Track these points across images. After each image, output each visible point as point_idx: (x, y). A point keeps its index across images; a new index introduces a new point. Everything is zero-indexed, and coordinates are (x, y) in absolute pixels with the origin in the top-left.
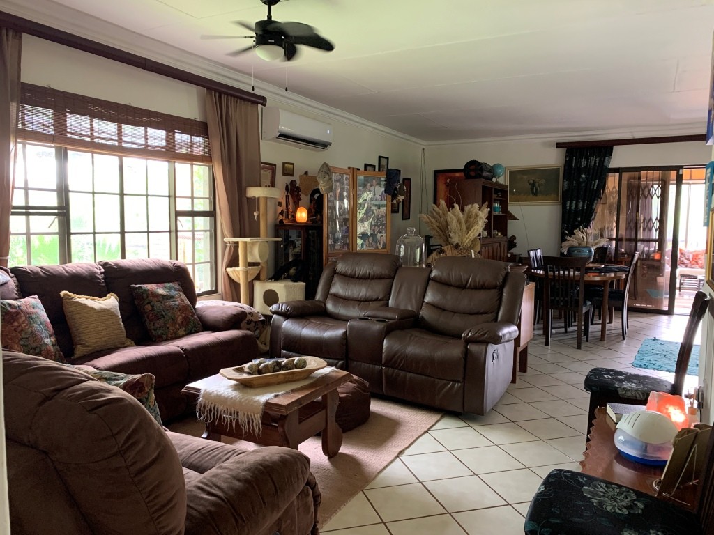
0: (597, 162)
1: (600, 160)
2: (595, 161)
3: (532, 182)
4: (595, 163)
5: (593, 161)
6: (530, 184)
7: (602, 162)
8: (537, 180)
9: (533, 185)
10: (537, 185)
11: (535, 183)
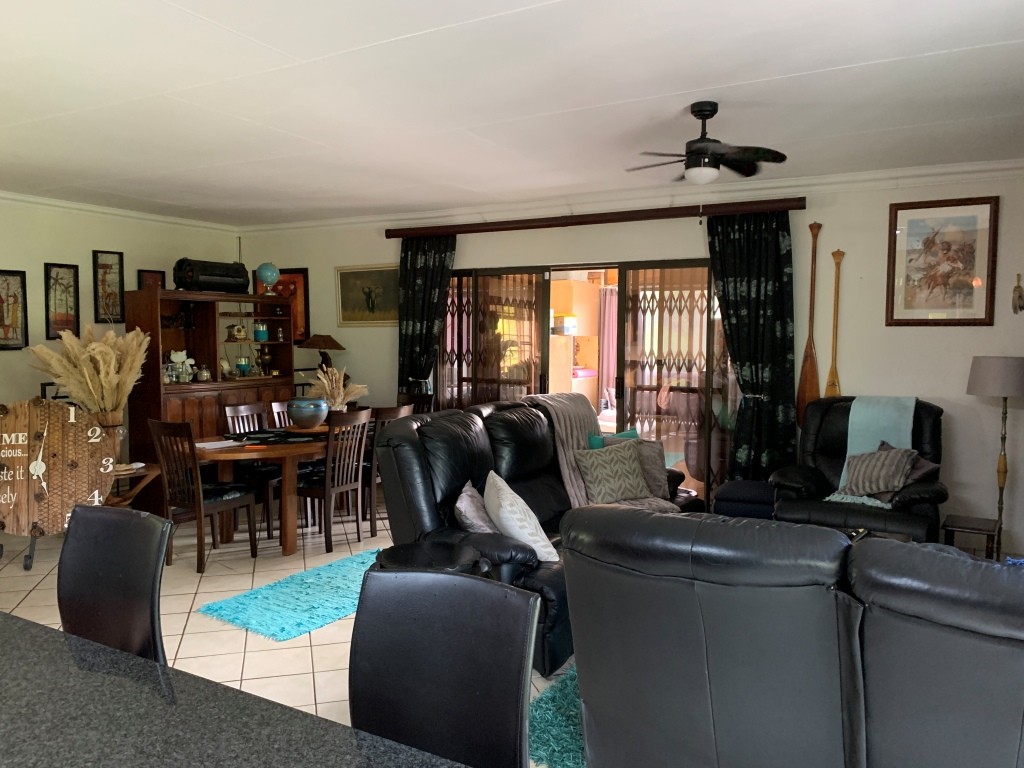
0: (437, 260)
1: (440, 257)
2: (435, 258)
3: (367, 290)
4: (434, 262)
5: (432, 260)
6: (365, 293)
7: (442, 261)
8: (373, 288)
9: (369, 295)
10: (373, 295)
11: (370, 292)
